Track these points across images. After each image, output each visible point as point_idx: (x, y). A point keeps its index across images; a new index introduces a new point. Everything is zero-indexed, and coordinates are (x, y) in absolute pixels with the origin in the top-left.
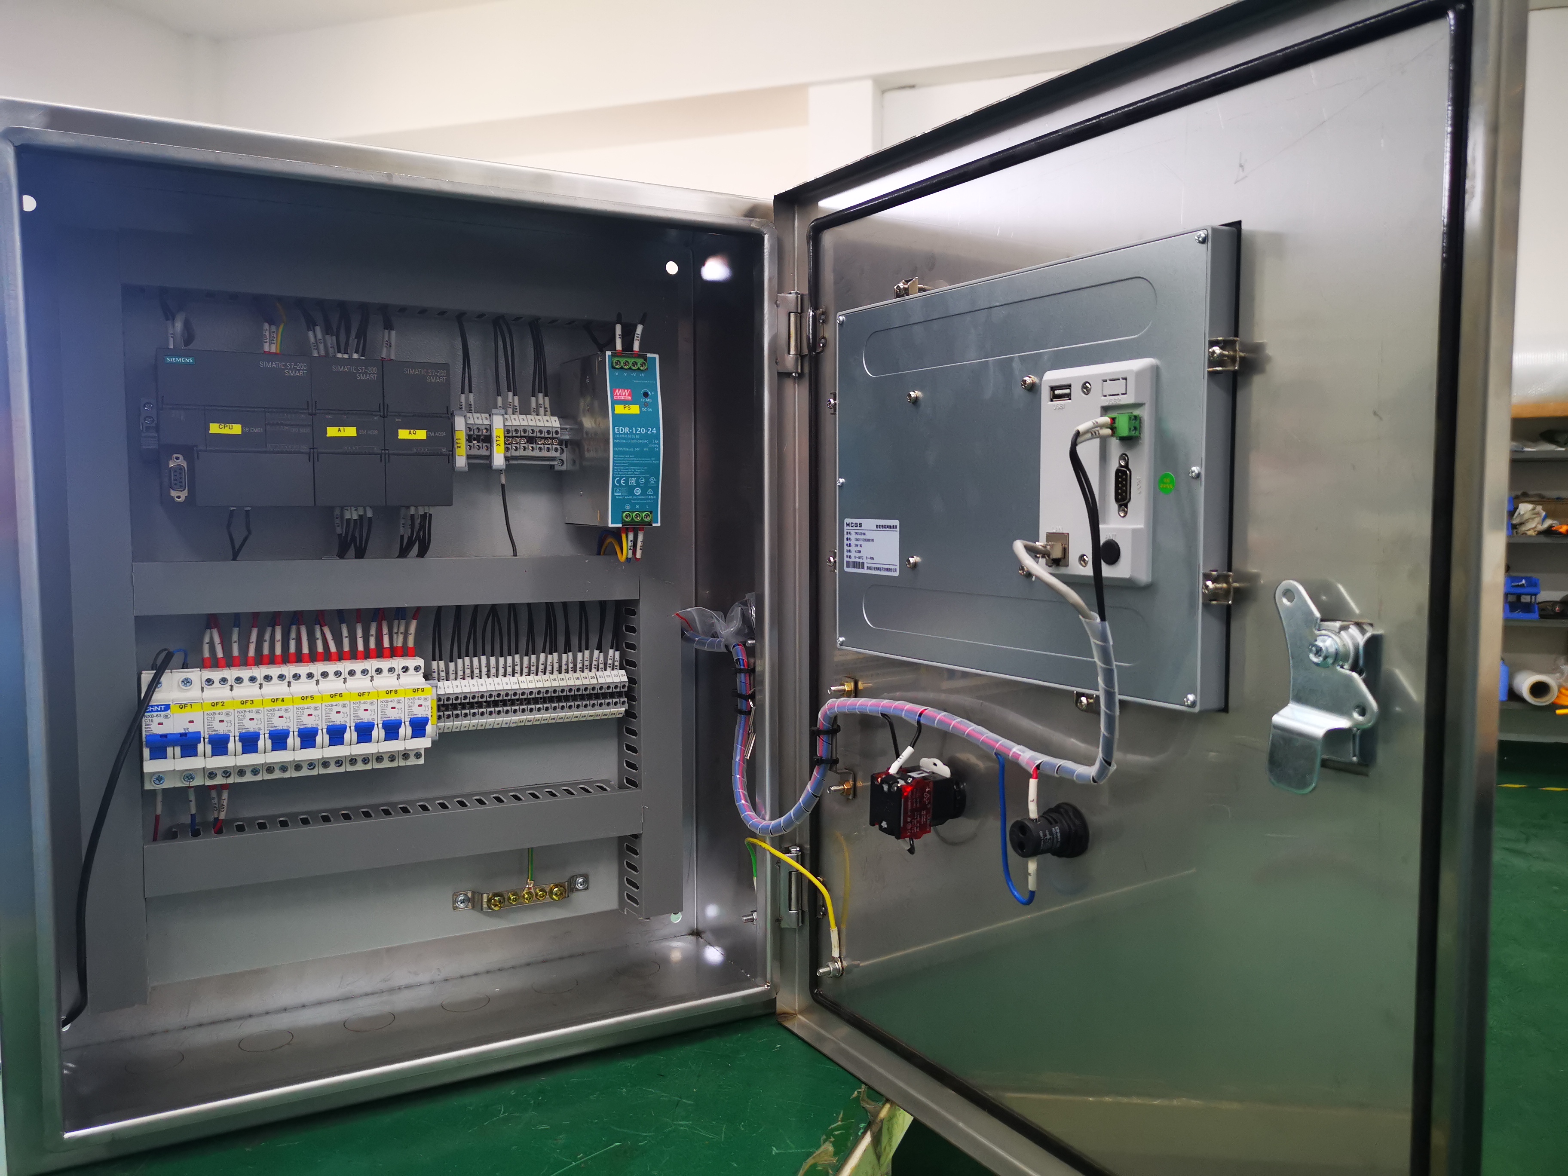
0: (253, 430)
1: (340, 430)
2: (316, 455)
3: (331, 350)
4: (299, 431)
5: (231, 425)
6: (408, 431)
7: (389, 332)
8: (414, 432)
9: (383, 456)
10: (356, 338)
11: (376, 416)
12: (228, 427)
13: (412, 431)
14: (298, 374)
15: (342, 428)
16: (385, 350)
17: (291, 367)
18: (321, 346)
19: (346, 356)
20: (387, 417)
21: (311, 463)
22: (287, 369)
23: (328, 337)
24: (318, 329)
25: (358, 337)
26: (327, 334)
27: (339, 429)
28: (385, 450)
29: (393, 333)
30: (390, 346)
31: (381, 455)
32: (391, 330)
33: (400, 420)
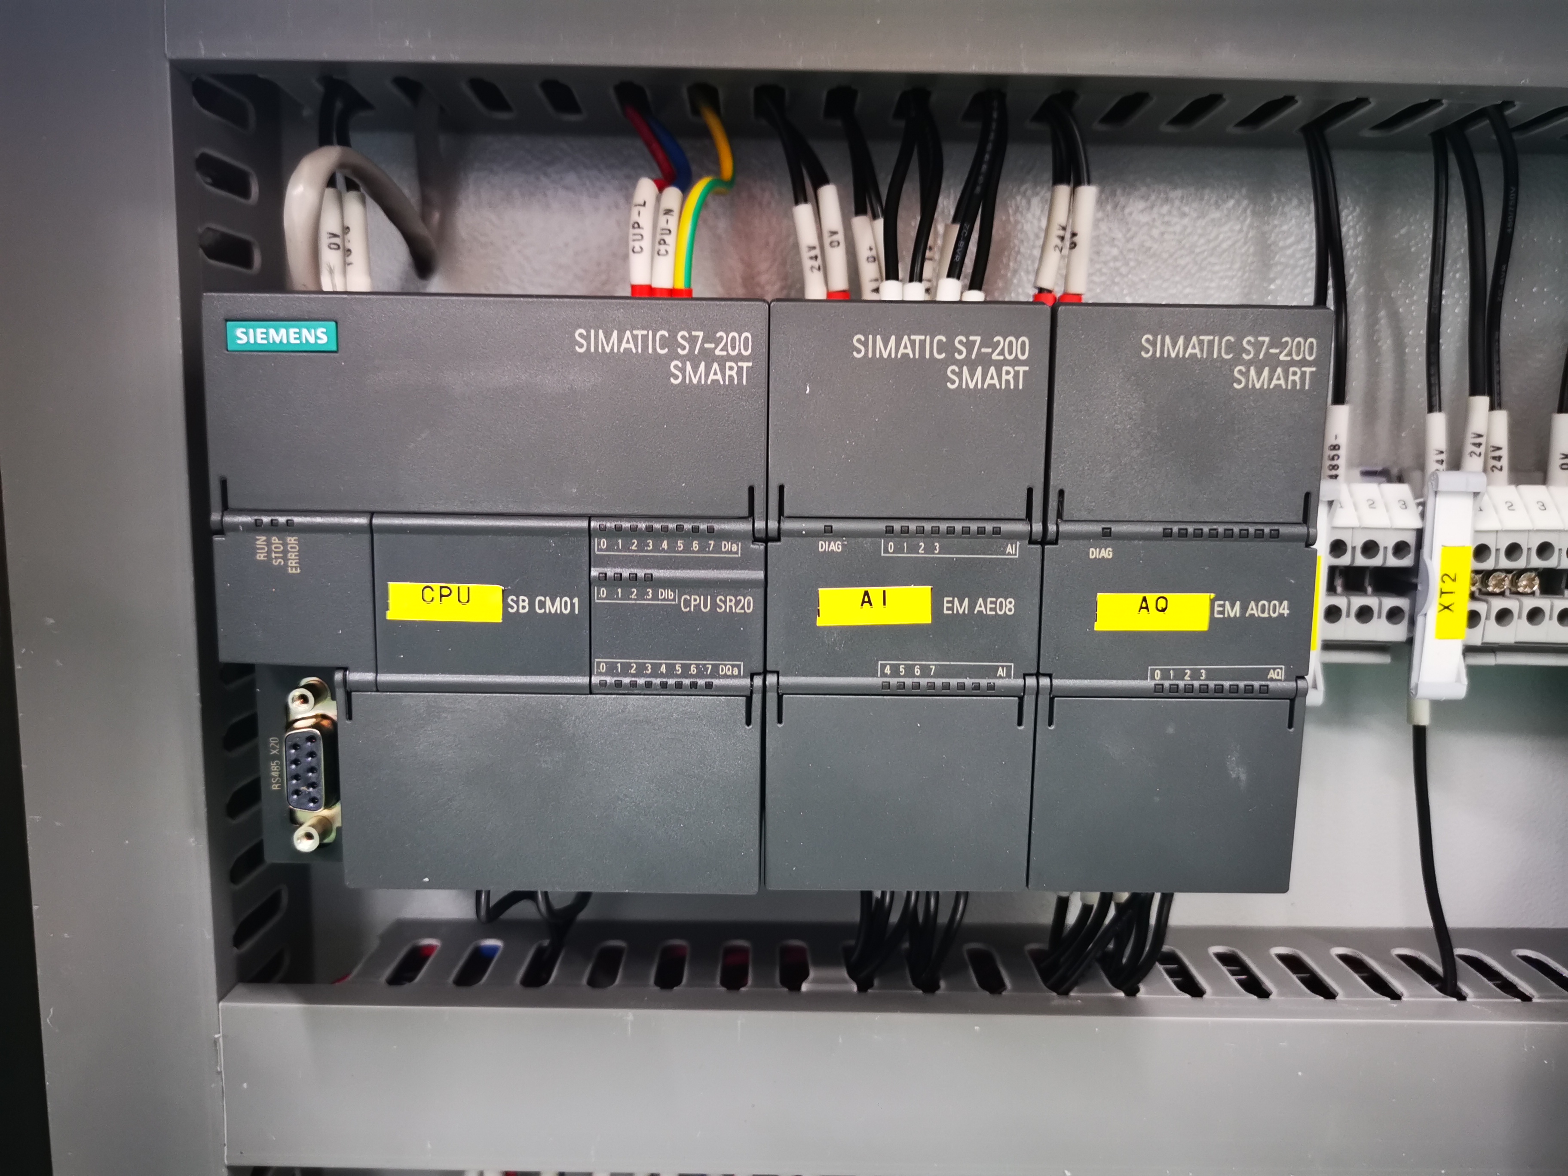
0: (542, 605)
1: (867, 599)
2: (772, 698)
3: (869, 271)
4: (714, 605)
5: (464, 587)
6: (1136, 598)
7: (1073, 193)
8: (1162, 604)
9: (1029, 701)
10: (955, 220)
11: (1012, 537)
12: (455, 592)
13: (1152, 597)
14: (719, 377)
15: (875, 592)
16: (1053, 259)
17: (692, 349)
18: (837, 258)
19: (915, 292)
20: (1055, 542)
21: (755, 729)
22: (678, 357)
23: (861, 223)
24: (829, 195)
25: (963, 216)
26: (860, 210)
27: (866, 593)
28: (1038, 675)
29: (1088, 193)
30: (1073, 245)
31: (1021, 699)
32: (1078, 183)
33: (1107, 553)
